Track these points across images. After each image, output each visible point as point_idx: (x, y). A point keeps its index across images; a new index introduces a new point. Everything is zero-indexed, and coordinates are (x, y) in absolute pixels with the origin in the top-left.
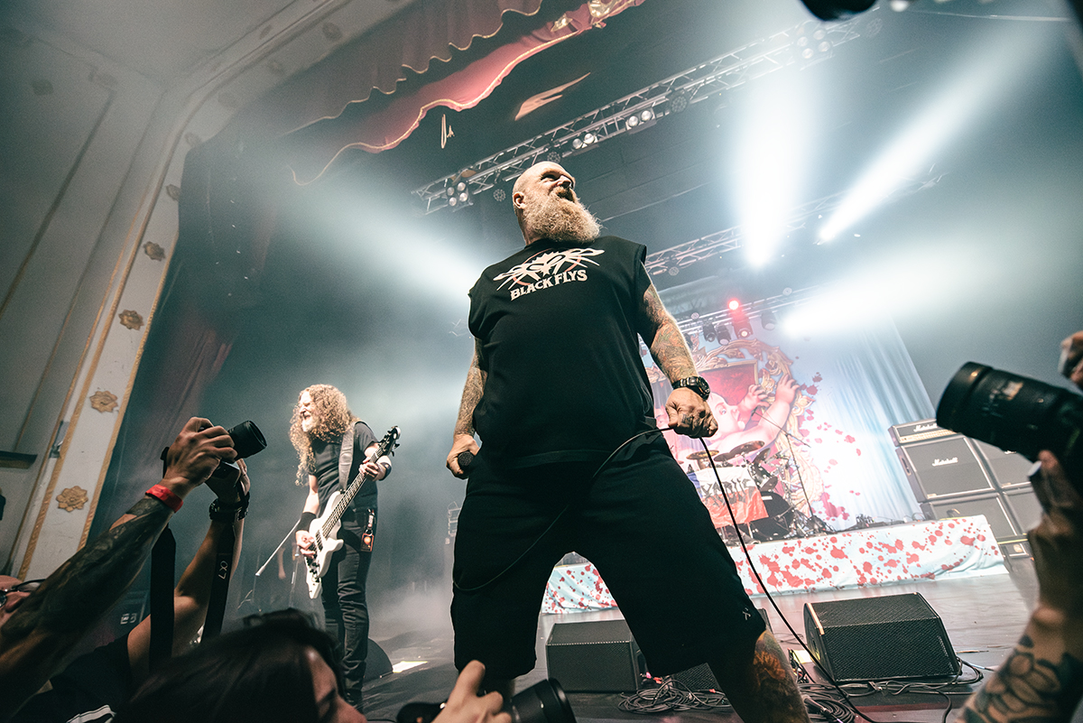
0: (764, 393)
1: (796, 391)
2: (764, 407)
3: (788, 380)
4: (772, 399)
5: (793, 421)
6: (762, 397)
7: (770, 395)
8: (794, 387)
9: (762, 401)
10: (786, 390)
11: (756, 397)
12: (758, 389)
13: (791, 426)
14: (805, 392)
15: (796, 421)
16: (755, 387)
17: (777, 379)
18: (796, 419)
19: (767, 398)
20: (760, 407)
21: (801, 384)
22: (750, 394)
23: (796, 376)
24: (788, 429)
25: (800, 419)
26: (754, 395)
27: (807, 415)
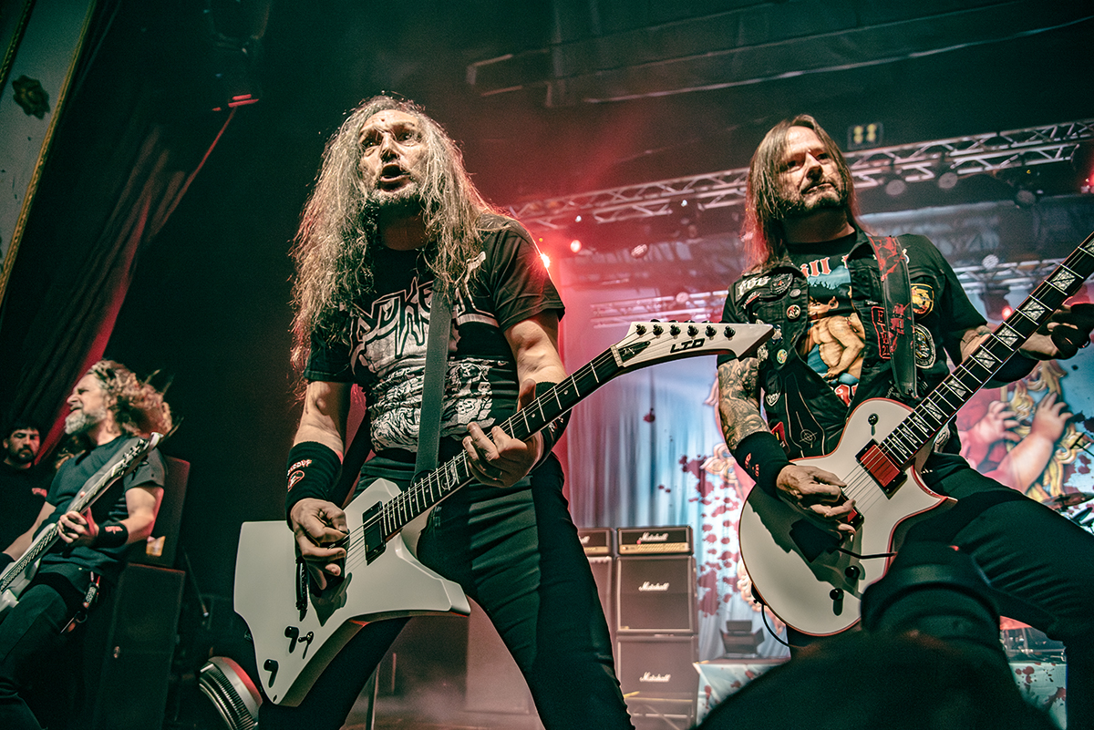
0: (1013, 418)
1: (1068, 423)
2: (1012, 442)
3: (1057, 401)
4: (1025, 431)
5: (1055, 472)
6: (1010, 423)
7: (1024, 423)
8: (1065, 416)
9: (1011, 430)
10: (1051, 419)
11: (998, 423)
12: (1006, 409)
13: (1051, 478)
14: (1080, 426)
15: (1060, 472)
16: (1000, 406)
17: (1037, 397)
18: (1060, 468)
19: (1017, 427)
20: (1005, 441)
21: (1076, 411)
22: (991, 416)
23: (1069, 398)
24: (1045, 483)
25: (1068, 469)
26: (996, 418)
27: (1079, 464)
